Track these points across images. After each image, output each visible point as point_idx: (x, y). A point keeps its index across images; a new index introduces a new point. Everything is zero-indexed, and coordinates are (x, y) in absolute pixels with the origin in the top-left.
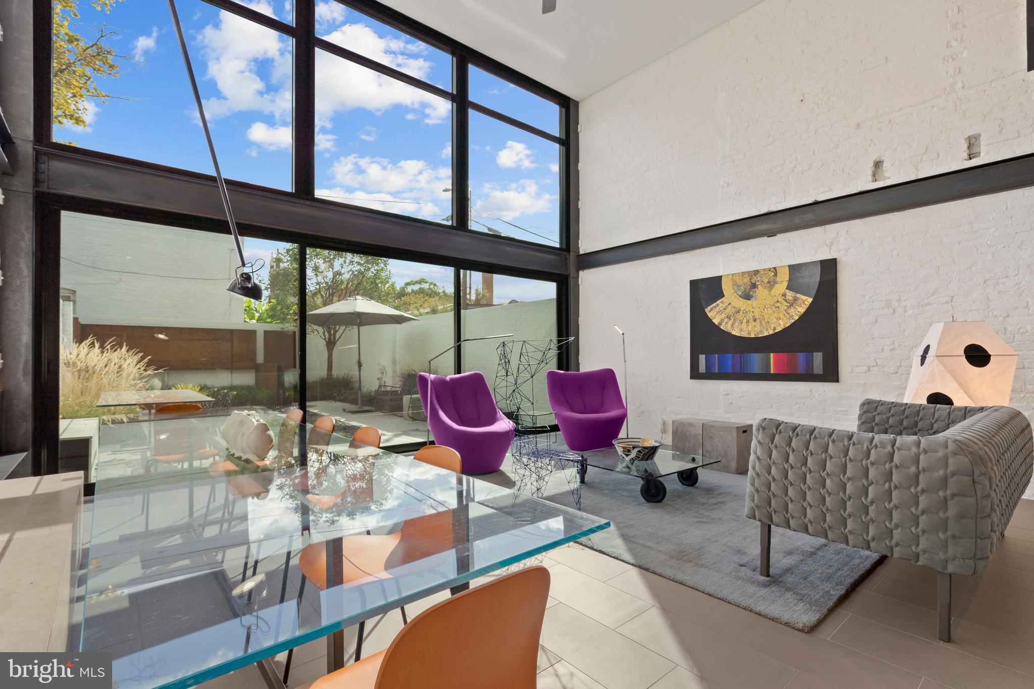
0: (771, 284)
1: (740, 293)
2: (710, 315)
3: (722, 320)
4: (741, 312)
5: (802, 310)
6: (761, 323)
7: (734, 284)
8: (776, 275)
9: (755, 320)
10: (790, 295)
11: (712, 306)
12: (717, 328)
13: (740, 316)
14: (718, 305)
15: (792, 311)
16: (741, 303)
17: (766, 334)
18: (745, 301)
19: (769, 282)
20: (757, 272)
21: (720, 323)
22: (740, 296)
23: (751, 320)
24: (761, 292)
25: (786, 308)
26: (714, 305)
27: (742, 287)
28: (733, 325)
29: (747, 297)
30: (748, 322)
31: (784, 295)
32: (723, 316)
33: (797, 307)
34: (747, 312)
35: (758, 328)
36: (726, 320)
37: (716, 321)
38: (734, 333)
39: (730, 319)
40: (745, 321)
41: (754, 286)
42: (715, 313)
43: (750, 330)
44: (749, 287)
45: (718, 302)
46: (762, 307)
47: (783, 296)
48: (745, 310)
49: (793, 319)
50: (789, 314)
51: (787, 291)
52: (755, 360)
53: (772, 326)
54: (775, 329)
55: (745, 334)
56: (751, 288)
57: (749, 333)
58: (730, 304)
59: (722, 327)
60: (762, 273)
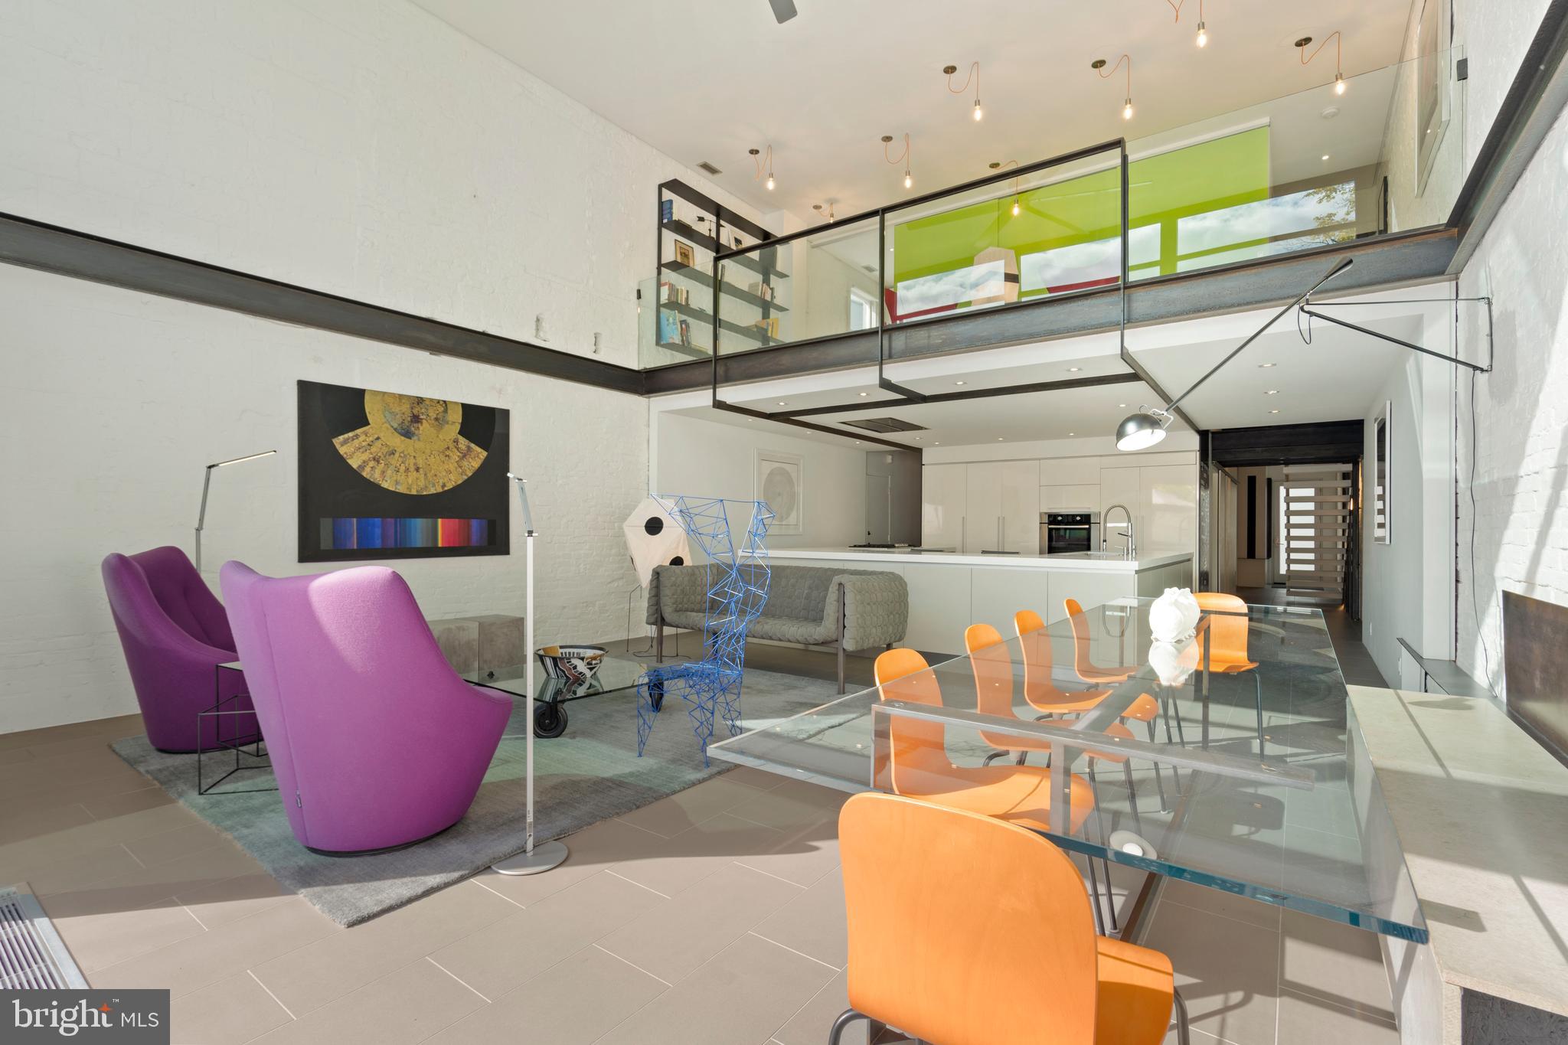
0: (440, 422)
1: (395, 425)
2: (342, 450)
3: (364, 462)
4: (397, 455)
5: (476, 464)
6: (425, 475)
7: (385, 410)
8: (446, 411)
9: (417, 470)
10: (463, 442)
11: (346, 436)
12: (355, 475)
13: (395, 461)
14: (357, 436)
15: (465, 463)
16: (397, 441)
17: (433, 491)
18: (403, 438)
19: (437, 419)
20: (420, 400)
21: (362, 467)
22: (395, 429)
23: (412, 468)
24: (425, 428)
25: (457, 459)
26: (351, 434)
27: (398, 417)
28: (383, 472)
29: (407, 434)
30: (407, 470)
31: (456, 441)
32: (366, 456)
33: (471, 460)
34: (405, 456)
35: (422, 483)
36: (372, 464)
37: (354, 463)
38: (385, 485)
39: (378, 462)
40: (403, 468)
41: (416, 419)
42: (352, 448)
43: (410, 482)
44: (409, 419)
45: (358, 431)
46: (428, 451)
47: (455, 442)
48: (403, 452)
49: (466, 475)
50: (461, 467)
51: (461, 438)
52: (418, 529)
53: (441, 481)
54: (444, 486)
55: (402, 489)
56: (412, 421)
57: (409, 489)
58: (378, 438)
59: (364, 474)
60: (427, 403)
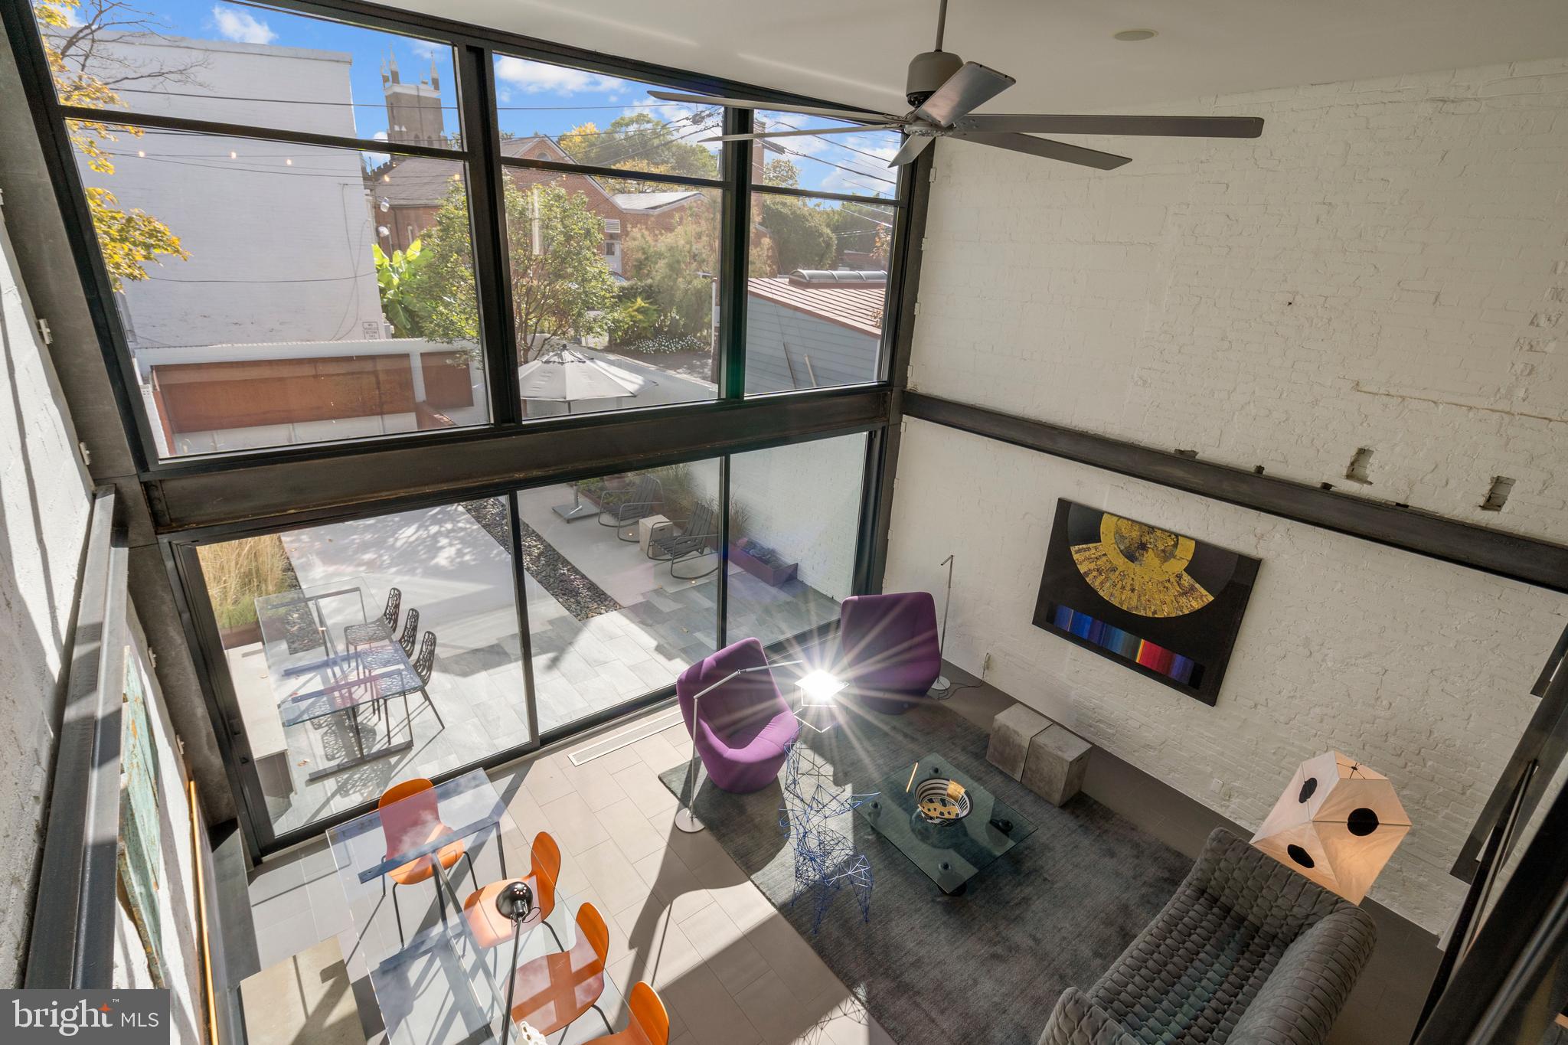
0: (1167, 555)
1: (1122, 548)
2: (1075, 557)
3: (1090, 570)
4: (1117, 573)
5: (1196, 605)
6: (1139, 597)
7: (1117, 533)
8: (1176, 545)
9: (1133, 590)
10: (1187, 580)
11: (1081, 546)
12: (1081, 578)
13: (1114, 576)
14: (1089, 549)
15: (1183, 600)
16: (1121, 561)
17: (1142, 613)
18: (1126, 560)
19: (1163, 551)
20: (1152, 529)
21: (1087, 574)
22: (1121, 551)
23: (1128, 587)
24: (1150, 558)
25: (1176, 593)
26: (1084, 546)
27: (1126, 541)
28: (1102, 583)
29: (1131, 557)
30: (1123, 588)
31: (1179, 577)
32: (1092, 566)
33: (1191, 599)
34: (1124, 575)
35: (1134, 602)
36: (1095, 573)
37: (1083, 569)
38: (1101, 593)
39: (1101, 574)
40: (1119, 585)
41: (1143, 547)
42: (1083, 557)
43: (1123, 598)
44: (1136, 545)
45: (1091, 545)
46: (1147, 578)
47: (1177, 576)
48: (1123, 572)
49: (1181, 611)
50: (1178, 602)
51: (1185, 575)
52: (1121, 639)
53: (1153, 608)
54: (1155, 612)
55: (1115, 602)
56: (1138, 548)
57: (1121, 603)
58: (1105, 555)
59: (1087, 579)
60: (1159, 533)
